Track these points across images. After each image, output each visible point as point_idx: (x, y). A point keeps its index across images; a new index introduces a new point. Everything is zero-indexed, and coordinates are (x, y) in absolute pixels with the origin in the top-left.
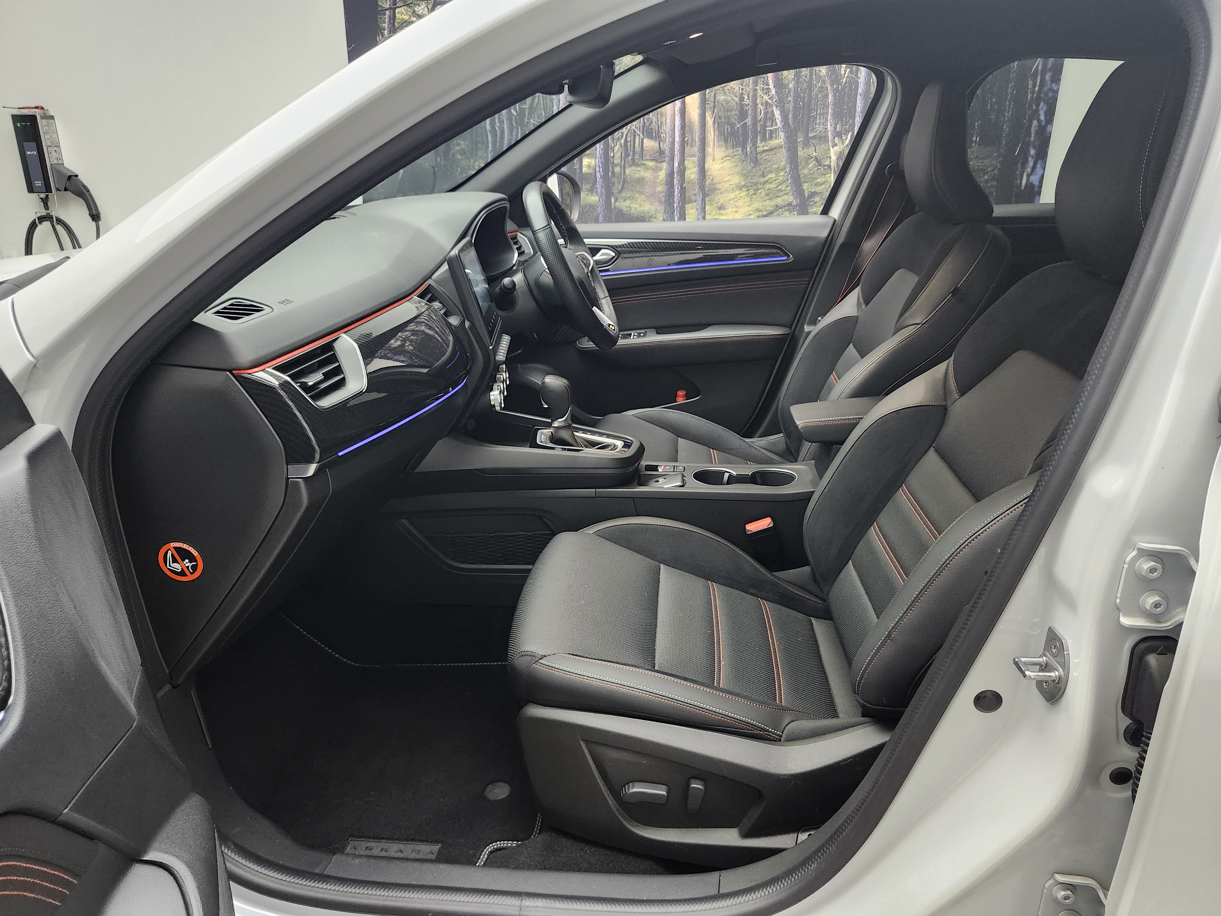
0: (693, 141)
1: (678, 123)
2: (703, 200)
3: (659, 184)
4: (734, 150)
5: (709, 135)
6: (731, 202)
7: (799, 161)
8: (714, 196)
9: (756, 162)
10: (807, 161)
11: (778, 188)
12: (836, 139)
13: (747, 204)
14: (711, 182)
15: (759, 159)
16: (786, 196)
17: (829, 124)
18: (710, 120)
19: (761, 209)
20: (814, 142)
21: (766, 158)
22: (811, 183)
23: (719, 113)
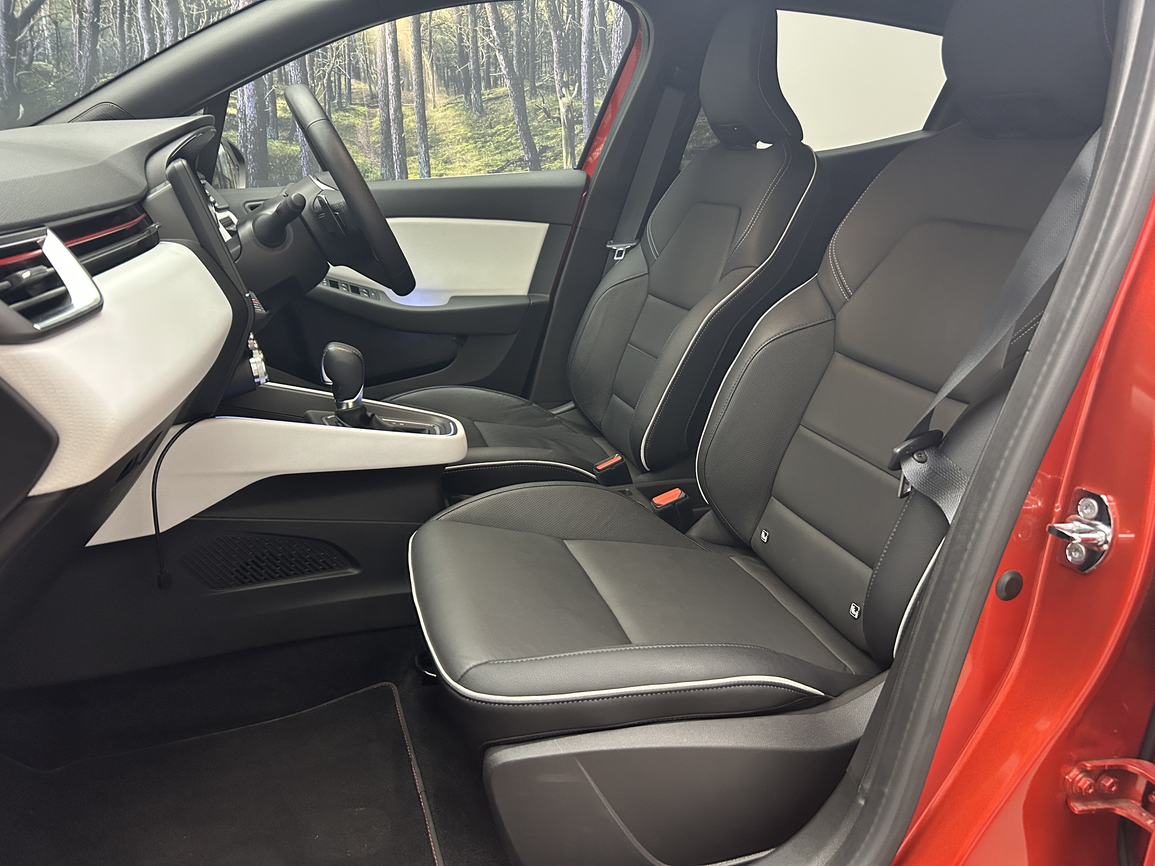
0: (409, 84)
1: (390, 62)
2: (426, 152)
3: (374, 133)
4: (457, 97)
5: (427, 79)
6: (458, 155)
7: (527, 111)
8: (439, 148)
9: (482, 111)
10: (536, 112)
11: (508, 141)
12: (564, 90)
13: (475, 158)
14: (434, 132)
15: (484, 108)
16: (517, 150)
17: (555, 73)
18: (426, 62)
19: (491, 164)
20: (541, 91)
21: (492, 107)
22: (541, 136)
23: (436, 54)
